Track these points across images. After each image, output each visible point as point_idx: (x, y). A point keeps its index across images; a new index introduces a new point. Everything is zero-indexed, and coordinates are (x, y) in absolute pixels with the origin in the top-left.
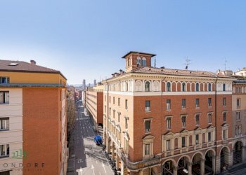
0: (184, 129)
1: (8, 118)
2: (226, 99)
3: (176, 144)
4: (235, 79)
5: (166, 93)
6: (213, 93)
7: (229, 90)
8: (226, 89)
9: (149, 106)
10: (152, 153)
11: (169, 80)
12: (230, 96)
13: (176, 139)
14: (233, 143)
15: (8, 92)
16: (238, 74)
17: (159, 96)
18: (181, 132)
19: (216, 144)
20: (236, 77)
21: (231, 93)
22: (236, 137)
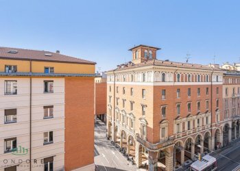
0: (189, 115)
1: (52, 107)
2: (218, 88)
3: (184, 128)
4: (225, 72)
5: (177, 84)
6: (209, 83)
7: (221, 80)
8: (219, 80)
9: (165, 95)
10: (166, 135)
11: (179, 72)
12: (221, 86)
13: (184, 123)
14: (223, 125)
15: (52, 81)
16: (224, 67)
17: (171, 86)
18: (187, 117)
19: (211, 127)
20: (225, 70)
21: (221, 83)
22: (225, 120)
